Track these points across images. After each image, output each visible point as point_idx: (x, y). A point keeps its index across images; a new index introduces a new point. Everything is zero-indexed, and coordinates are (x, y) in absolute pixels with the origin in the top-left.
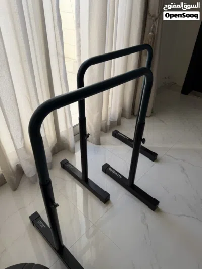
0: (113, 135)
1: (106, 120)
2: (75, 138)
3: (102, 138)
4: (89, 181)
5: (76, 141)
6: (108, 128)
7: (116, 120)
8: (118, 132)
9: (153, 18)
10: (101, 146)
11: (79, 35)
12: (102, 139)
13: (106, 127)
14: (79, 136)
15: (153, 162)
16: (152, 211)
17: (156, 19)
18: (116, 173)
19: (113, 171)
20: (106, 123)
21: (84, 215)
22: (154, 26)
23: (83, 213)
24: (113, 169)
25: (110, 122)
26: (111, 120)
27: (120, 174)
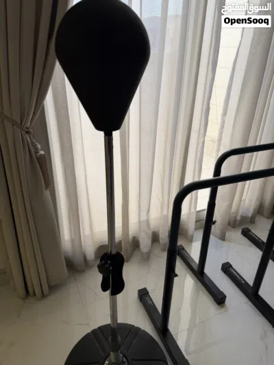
0: (242, 233)
1: (237, 212)
2: (196, 225)
6: (237, 223)
7: (250, 216)
8: (250, 230)
10: (225, 243)
12: (228, 234)
13: (235, 221)
18: (238, 276)
20: (236, 216)
24: (235, 271)
25: (242, 217)
26: (243, 215)
27: (242, 278)
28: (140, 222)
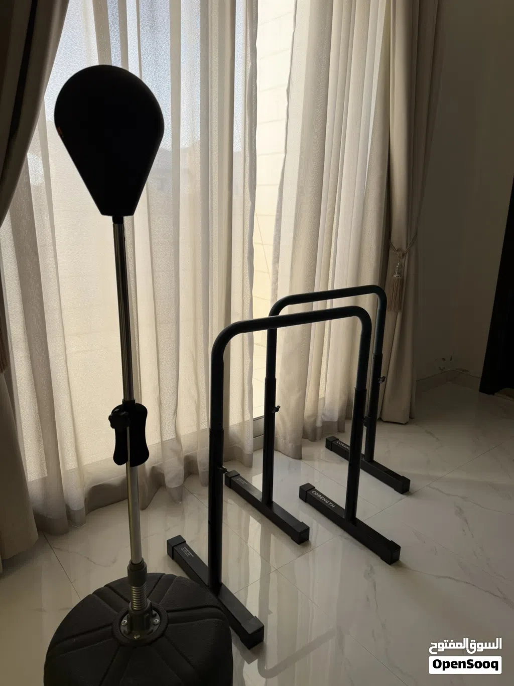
0: (327, 447)
1: (315, 415)
2: (255, 443)
3: (303, 449)
4: (274, 505)
5: (255, 450)
6: (319, 432)
7: (336, 419)
8: (338, 440)
9: (398, 253)
10: (302, 463)
11: (276, 273)
12: (305, 451)
13: (315, 429)
14: (261, 438)
15: (401, 495)
16: (388, 565)
17: (403, 255)
18: (324, 500)
19: (319, 496)
20: (315, 421)
21: (261, 555)
22: (401, 265)
23: (259, 553)
24: (320, 493)
25: (324, 423)
26: (326, 419)
27: (331, 501)
28: (162, 443)
